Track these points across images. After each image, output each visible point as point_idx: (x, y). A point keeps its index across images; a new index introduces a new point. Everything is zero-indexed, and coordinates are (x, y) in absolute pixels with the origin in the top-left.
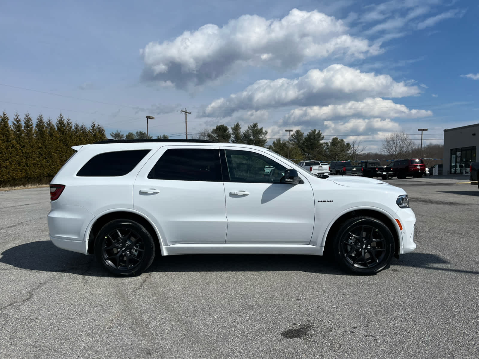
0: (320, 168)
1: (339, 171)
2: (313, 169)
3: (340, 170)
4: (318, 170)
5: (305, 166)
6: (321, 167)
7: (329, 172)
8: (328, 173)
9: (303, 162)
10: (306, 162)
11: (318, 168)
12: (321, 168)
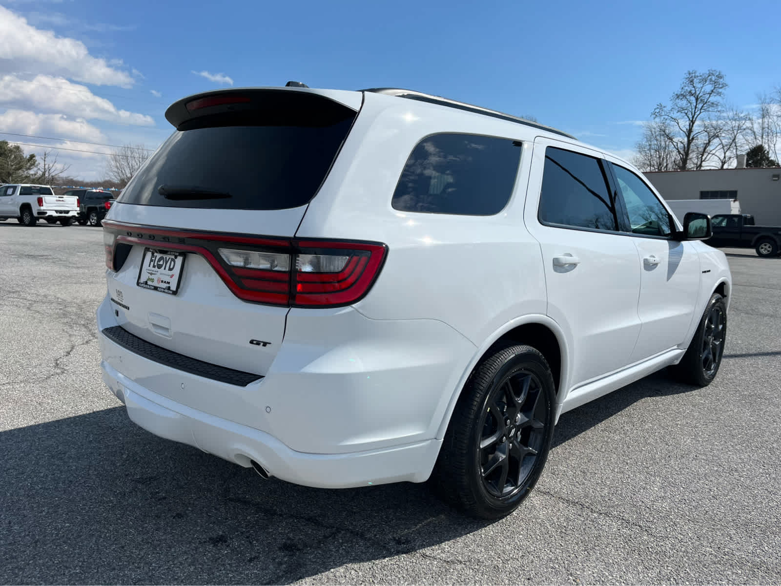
0: (60, 201)
1: (95, 208)
2: (46, 203)
3: (98, 206)
4: (55, 205)
5: (20, 194)
6: (61, 199)
7: (78, 209)
8: (76, 212)
9: (15, 188)
10: (22, 187)
11: (57, 201)
12: (62, 201)
